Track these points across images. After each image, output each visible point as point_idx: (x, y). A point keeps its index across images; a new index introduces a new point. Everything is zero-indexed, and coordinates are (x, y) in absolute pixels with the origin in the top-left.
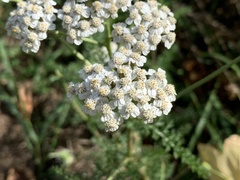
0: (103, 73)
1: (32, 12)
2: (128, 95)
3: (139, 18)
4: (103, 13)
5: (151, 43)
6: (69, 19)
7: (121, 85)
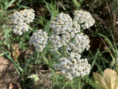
0: (67, 61)
1: (40, 38)
2: (76, 69)
3: (78, 40)
4: (65, 39)
5: (82, 49)
6: (54, 41)
7: (74, 66)
